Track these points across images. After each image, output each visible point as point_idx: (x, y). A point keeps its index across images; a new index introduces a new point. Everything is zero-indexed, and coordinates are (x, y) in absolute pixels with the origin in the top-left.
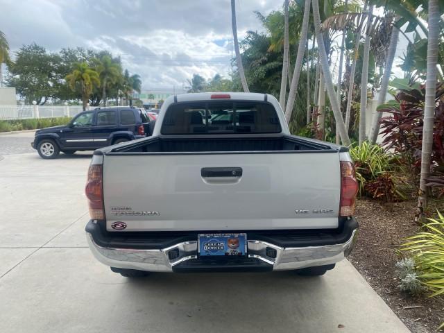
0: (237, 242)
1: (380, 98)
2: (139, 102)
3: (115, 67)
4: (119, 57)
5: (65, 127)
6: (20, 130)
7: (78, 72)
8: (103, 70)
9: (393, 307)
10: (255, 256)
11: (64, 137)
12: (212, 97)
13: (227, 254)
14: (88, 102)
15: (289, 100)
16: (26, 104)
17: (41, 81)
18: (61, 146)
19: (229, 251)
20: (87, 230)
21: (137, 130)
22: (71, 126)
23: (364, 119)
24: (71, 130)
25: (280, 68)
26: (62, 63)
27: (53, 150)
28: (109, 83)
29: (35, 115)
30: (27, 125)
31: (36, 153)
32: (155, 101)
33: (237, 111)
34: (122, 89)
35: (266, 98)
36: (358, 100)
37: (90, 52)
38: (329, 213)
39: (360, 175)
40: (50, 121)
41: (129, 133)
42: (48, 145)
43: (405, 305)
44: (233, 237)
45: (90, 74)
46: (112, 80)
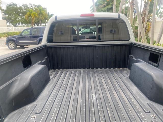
3: (43, 11)
5: (18, 36)
7: (29, 13)
8: (39, 12)
11: (18, 40)
12: (82, 16)
17: (16, 17)
18: (17, 44)
22: (21, 35)
24: (22, 37)
26: (24, 10)
27: (14, 46)
28: (42, 18)
30: (10, 35)
31: (7, 47)
35: (119, 16)
37: (34, 5)
42: (12, 44)
45: (34, 14)
46: (43, 16)
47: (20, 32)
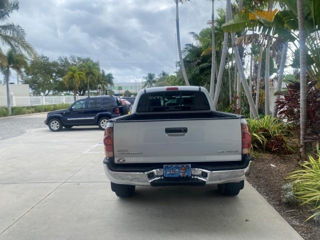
0: (185, 169)
1: (278, 87)
2: (112, 93)
3: (95, 68)
4: (98, 62)
5: (66, 110)
6: (33, 113)
7: (71, 73)
8: (88, 71)
9: (279, 211)
10: (196, 177)
11: (66, 117)
12: (167, 89)
13: (180, 176)
14: (77, 93)
15: (216, 89)
16: (34, 95)
17: (45, 80)
18: (64, 123)
19: (181, 174)
20: (104, 163)
21: (114, 111)
22: (71, 109)
23: (268, 100)
24: (71, 112)
25: (210, 67)
26: (60, 67)
27: (58, 126)
28: (91, 80)
29: (43, 102)
30: (38, 110)
32: (123, 91)
33: (183, 97)
34: (101, 83)
35: (200, 89)
36: (263, 88)
37: (79, 59)
38: (236, 152)
39: (263, 137)
40: (53, 106)
41: (109, 113)
42: (56, 122)
43: (286, 210)
44: (183, 166)
45: (79, 74)
46: (94, 77)
47: (54, 105)
